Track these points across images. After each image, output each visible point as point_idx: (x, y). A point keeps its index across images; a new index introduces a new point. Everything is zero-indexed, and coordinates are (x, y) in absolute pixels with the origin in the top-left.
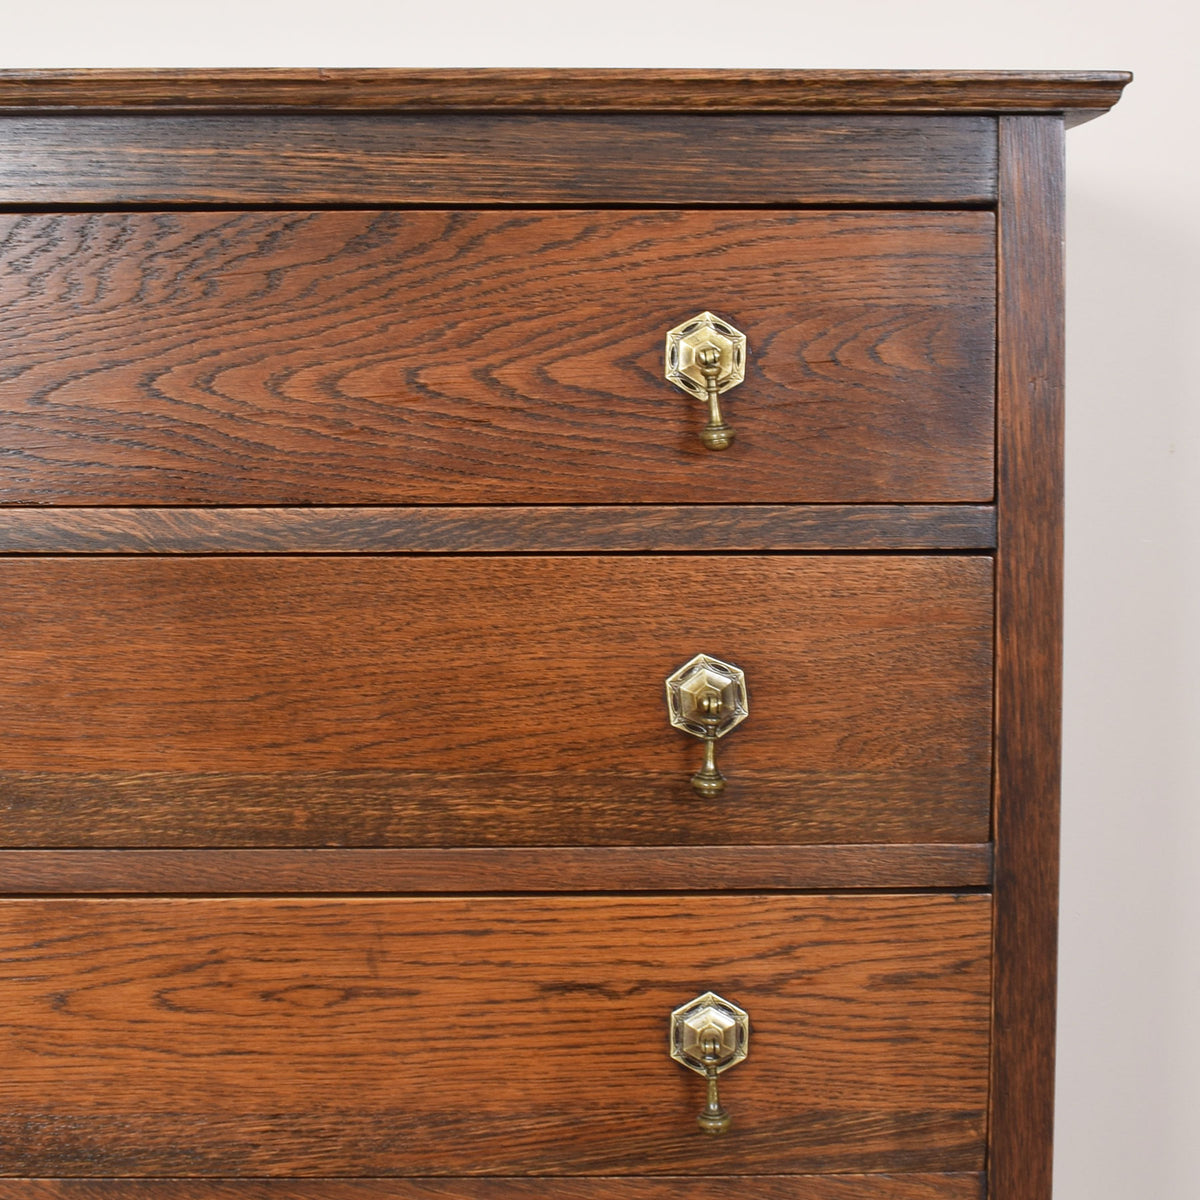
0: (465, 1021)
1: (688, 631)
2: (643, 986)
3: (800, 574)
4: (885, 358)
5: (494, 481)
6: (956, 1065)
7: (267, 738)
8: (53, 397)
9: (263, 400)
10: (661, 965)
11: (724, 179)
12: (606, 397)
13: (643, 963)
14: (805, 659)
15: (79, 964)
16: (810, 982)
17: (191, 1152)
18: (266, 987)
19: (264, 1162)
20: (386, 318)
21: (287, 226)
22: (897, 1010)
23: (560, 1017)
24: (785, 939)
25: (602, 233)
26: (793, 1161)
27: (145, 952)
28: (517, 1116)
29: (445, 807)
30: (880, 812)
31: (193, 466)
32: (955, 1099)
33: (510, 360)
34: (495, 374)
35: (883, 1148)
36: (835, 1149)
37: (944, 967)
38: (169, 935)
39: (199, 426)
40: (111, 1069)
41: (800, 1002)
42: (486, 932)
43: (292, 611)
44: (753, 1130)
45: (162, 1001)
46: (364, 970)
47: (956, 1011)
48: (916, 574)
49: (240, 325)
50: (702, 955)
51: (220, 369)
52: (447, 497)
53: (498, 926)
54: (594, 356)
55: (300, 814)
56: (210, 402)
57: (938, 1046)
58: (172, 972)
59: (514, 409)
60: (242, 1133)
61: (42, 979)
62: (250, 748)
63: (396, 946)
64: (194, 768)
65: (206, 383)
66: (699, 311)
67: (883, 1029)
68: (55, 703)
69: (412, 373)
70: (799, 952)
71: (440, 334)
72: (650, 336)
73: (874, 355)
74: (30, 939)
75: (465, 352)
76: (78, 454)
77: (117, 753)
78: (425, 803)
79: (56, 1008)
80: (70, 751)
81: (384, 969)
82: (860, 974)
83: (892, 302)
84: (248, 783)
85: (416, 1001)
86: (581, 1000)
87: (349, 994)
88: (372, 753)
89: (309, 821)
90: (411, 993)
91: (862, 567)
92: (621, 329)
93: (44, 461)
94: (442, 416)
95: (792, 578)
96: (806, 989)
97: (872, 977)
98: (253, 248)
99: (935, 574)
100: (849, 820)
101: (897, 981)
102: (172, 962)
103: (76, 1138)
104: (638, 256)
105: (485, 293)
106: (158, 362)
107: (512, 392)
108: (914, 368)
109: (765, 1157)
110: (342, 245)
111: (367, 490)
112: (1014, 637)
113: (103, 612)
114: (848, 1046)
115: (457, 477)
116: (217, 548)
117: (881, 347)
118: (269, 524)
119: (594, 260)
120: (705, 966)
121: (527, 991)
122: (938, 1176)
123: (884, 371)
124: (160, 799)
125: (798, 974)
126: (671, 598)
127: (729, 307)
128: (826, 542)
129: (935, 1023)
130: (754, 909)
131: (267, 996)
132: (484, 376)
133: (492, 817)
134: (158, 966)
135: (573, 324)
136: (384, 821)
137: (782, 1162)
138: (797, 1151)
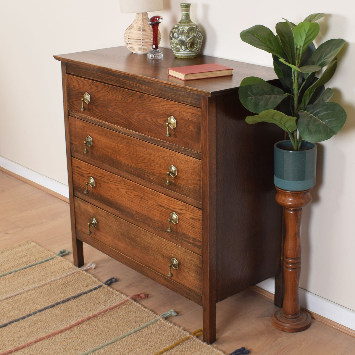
0: (152, 206)
1: (171, 161)
2: (168, 209)
4: (190, 128)
5: (153, 134)
6: (199, 233)
7: (134, 162)
8: (114, 111)
11: (173, 97)
12: (163, 125)
13: (168, 206)
14: (182, 169)
15: (119, 185)
16: (184, 215)
18: (135, 194)
20: (143, 108)
21: (134, 93)
22: (193, 223)
23: (160, 209)
24: (182, 208)
25: (162, 102)
26: (183, 239)
28: (157, 221)
29: (149, 177)
30: (190, 194)
31: (127, 123)
32: (199, 238)
33: (154, 117)
34: (153, 119)
35: (191, 242)
36: (187, 240)
37: (197, 219)
38: (127, 184)
39: (127, 118)
40: (122, 199)
41: (183, 217)
42: (153, 195)
43: (135, 146)
44: (179, 233)
45: (126, 193)
46: (143, 196)
47: (198, 225)
48: (194, 161)
49: (130, 106)
50: (173, 207)
51: (128, 111)
54: (162, 119)
56: (128, 115)
57: (197, 230)
59: (154, 124)
60: (133, 213)
61: (117, 185)
62: (132, 162)
63: (146, 194)
64: (128, 163)
65: (127, 113)
66: (171, 116)
67: (191, 225)
69: (145, 117)
70: (183, 210)
72: (167, 118)
75: (150, 115)
77: (121, 159)
78: (147, 176)
80: (117, 157)
81: (145, 196)
82: (189, 216)
83: (191, 120)
84: (132, 167)
86: (162, 208)
87: (142, 198)
88: (142, 167)
89: (138, 174)
90: (147, 201)
91: (188, 158)
92: (164, 116)
94: (148, 124)
95: (181, 157)
96: (183, 216)
97: (190, 217)
98: (131, 96)
99: (196, 161)
100: (187, 193)
101: (192, 218)
102: (127, 188)
103: (120, 207)
104: (166, 106)
105: (152, 107)
106: (123, 108)
107: (154, 122)
108: (193, 130)
109: (180, 238)
110: (138, 97)
111: (142, 131)
112: (203, 174)
113: (120, 140)
114: (188, 226)
116: (129, 135)
117: (190, 126)
118: (133, 133)
119: (162, 106)
120: (174, 208)
121: (157, 204)
122: (197, 248)
123: (190, 130)
125: (183, 213)
126: (169, 156)
127: (174, 116)
128: (184, 153)
130: (178, 202)
131: (135, 195)
132: (151, 118)
133: (153, 180)
135: (160, 114)
136: (144, 176)
137: (182, 239)
138: (183, 238)
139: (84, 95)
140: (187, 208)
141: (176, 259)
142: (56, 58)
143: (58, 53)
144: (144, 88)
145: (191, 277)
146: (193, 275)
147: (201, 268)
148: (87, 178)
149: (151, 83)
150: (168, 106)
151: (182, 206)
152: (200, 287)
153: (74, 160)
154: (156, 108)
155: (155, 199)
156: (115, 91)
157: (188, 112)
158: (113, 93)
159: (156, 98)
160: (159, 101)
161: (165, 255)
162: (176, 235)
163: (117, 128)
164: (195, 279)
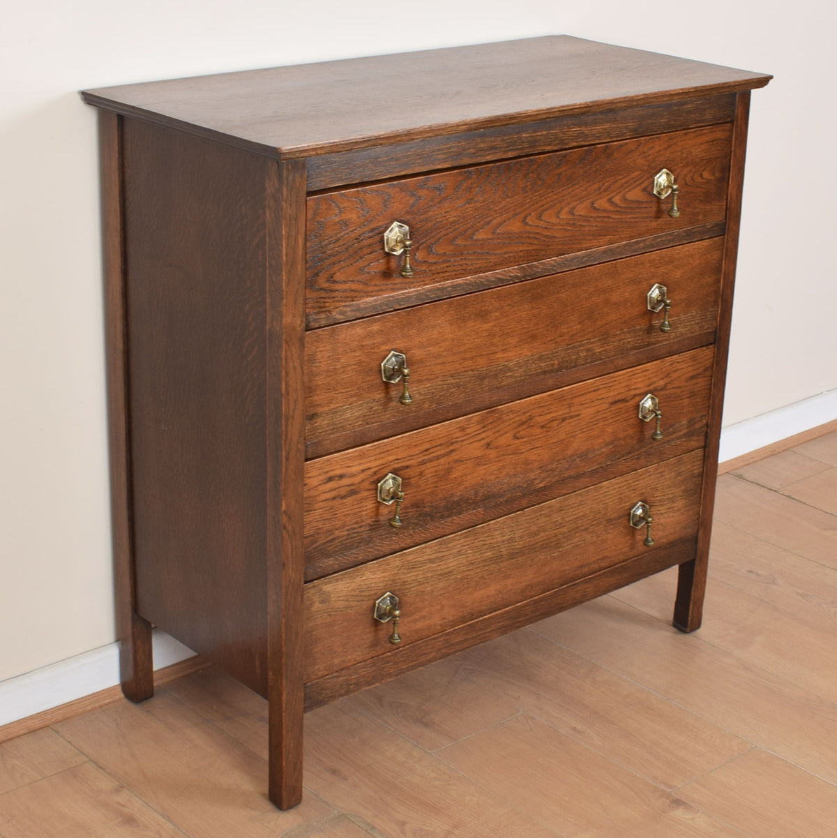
0: (591, 420)
1: (653, 277)
2: (635, 396)
3: (680, 251)
4: (704, 177)
5: (611, 237)
6: (702, 401)
7: (549, 339)
8: (498, 231)
9: (554, 220)
12: (639, 202)
13: (635, 389)
15: (494, 431)
16: (672, 384)
17: (519, 487)
18: (542, 424)
19: (538, 484)
20: (587, 185)
21: (564, 156)
22: (691, 387)
23: (614, 412)
24: (668, 372)
25: (642, 145)
26: (665, 442)
27: (511, 422)
28: (601, 448)
29: (592, 350)
30: (693, 324)
31: (535, 247)
32: (701, 412)
33: (616, 195)
34: (613, 200)
35: (684, 432)
37: (702, 370)
38: (518, 414)
39: (537, 233)
40: (500, 464)
41: (671, 390)
42: (599, 389)
43: (558, 293)
45: (516, 438)
46: (567, 411)
47: (703, 384)
49: (550, 195)
50: (649, 382)
51: (544, 211)
52: (598, 244)
53: (601, 387)
54: (637, 189)
55: (556, 362)
56: (541, 224)
57: (699, 396)
58: (518, 427)
59: (617, 211)
60: (532, 476)
61: (483, 439)
62: (545, 343)
63: (576, 401)
64: (529, 354)
65: (539, 217)
66: (663, 169)
67: (687, 394)
68: (494, 340)
69: (592, 203)
70: (671, 375)
71: (600, 188)
72: (651, 180)
73: (701, 176)
74: (482, 425)
75: (606, 193)
76: (505, 250)
77: (510, 354)
78: (588, 350)
79: (487, 448)
80: (497, 356)
81: (573, 409)
82: (684, 378)
83: (707, 158)
84: (544, 355)
85: (580, 417)
86: (619, 405)
87: (564, 420)
88: (575, 337)
89: (559, 364)
90: (578, 415)
91: (694, 246)
92: (644, 179)
93: (495, 255)
94: (599, 217)
95: (679, 253)
96: (671, 387)
97: (686, 378)
98: (555, 166)
99: (710, 245)
100: (686, 329)
101: (692, 378)
102: (519, 422)
103: (489, 492)
104: (650, 152)
106: (527, 212)
107: (616, 205)
108: (710, 178)
110: (578, 161)
111: (578, 247)
113: (509, 305)
114: (679, 402)
115: (602, 237)
116: (540, 275)
117: (703, 173)
118: (553, 263)
120: (649, 385)
121: (606, 406)
122: (696, 437)
123: (703, 181)
124: (520, 367)
125: (670, 382)
126: (650, 267)
127: (670, 166)
129: (699, 389)
130: (661, 364)
131: (543, 427)
132: (610, 201)
133: (603, 351)
134: (515, 424)
135: (633, 178)
136: (577, 359)
145: (676, 514)
146: (681, 504)
148: (373, 486)
149: (611, 111)
150: (656, 149)
152: (694, 518)
153: (317, 465)
155: (602, 396)
157: (702, 144)
159: (626, 144)
160: (634, 147)
161: (615, 515)
163: (501, 277)
164: (683, 510)
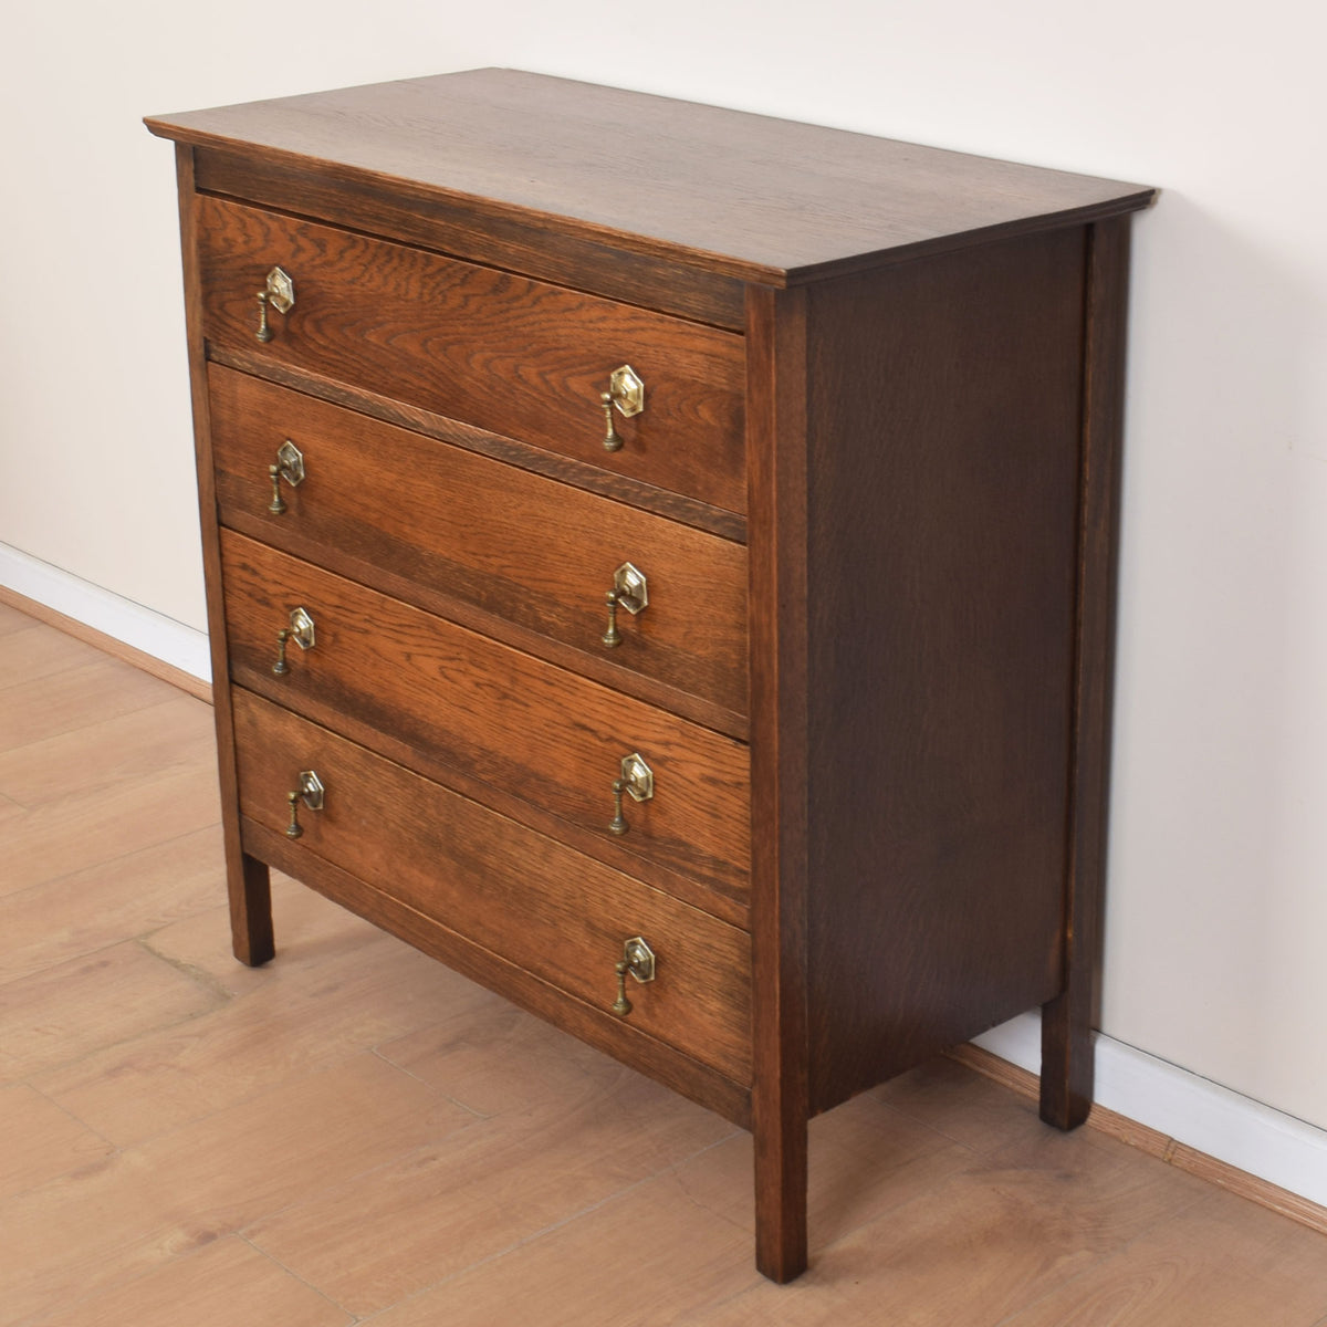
0: (546, 728)
1: (623, 547)
2: (611, 739)
3: (667, 530)
4: (701, 414)
6: (737, 841)
7: (471, 549)
8: (393, 342)
10: (617, 731)
11: (632, 288)
12: (588, 402)
13: (612, 727)
14: (670, 581)
15: (414, 641)
16: (676, 766)
18: (477, 680)
21: (471, 272)
22: (713, 798)
23: (581, 742)
24: (667, 738)
25: (587, 307)
26: (672, 864)
28: (568, 789)
29: (534, 610)
30: (702, 680)
31: (440, 393)
32: (737, 860)
33: (553, 371)
34: (548, 377)
35: (708, 873)
36: (689, 865)
37: (732, 782)
38: (444, 639)
39: (442, 372)
40: (426, 699)
41: (674, 776)
42: (552, 684)
43: (477, 484)
44: (655, 839)
45: (441, 672)
46: (510, 685)
47: (737, 809)
48: (717, 549)
49: (456, 322)
50: (634, 731)
51: (449, 344)
53: (557, 683)
54: (585, 378)
55: (484, 593)
56: (445, 361)
57: (729, 826)
58: (445, 659)
59: (554, 399)
60: (471, 752)
61: (403, 643)
63: (521, 678)
64: (446, 555)
65: (444, 350)
66: (623, 364)
67: (707, 806)
69: (517, 367)
70: (671, 747)
71: (526, 348)
72: (605, 372)
73: (696, 411)
75: (536, 361)
78: (528, 606)
79: (407, 659)
81: (518, 689)
82: (697, 770)
83: (703, 382)
84: (465, 570)
85: (528, 710)
86: (587, 736)
87: (505, 696)
88: (507, 570)
89: (487, 598)
90: (527, 705)
91: (694, 536)
92: (594, 366)
94: (527, 395)
95: (663, 532)
96: (675, 769)
97: (703, 774)
98: (457, 281)
99: (723, 551)
100: (690, 680)
101: (712, 781)
102: (444, 653)
103: (417, 729)
104: (601, 325)
105: (543, 330)
106: (428, 333)
107: (553, 389)
108: (712, 423)
109: (663, 856)
110: (489, 288)
111: (503, 426)
112: (754, 600)
113: (413, 461)
114: (695, 810)
116: (452, 441)
117: (700, 407)
118: (468, 432)
119: (583, 322)
120: (635, 738)
121: (568, 723)
122: (730, 900)
123: (699, 422)
125: (672, 759)
126: (616, 527)
127: (637, 364)
128: (677, 515)
129: (730, 813)
130: (653, 715)
131: (477, 684)
132: (541, 375)
133: (552, 622)
134: (441, 653)
135: (576, 357)
137: (669, 862)
138: (674, 858)
139: (270, 276)
140: (686, 739)
141: (644, 940)
142: (156, 128)
143: (162, 109)
144: (510, 251)
145: (707, 1016)
146: (715, 1005)
147: (745, 980)
148: (285, 610)
149: (541, 231)
150: (610, 324)
151: (670, 728)
152: (743, 1055)
153: (231, 539)
154: (562, 332)
155: (559, 700)
156: (395, 262)
157: (691, 351)
158: (387, 270)
159: (561, 293)
160: (574, 304)
161: (600, 925)
162: (645, 845)
164: (719, 1020)
